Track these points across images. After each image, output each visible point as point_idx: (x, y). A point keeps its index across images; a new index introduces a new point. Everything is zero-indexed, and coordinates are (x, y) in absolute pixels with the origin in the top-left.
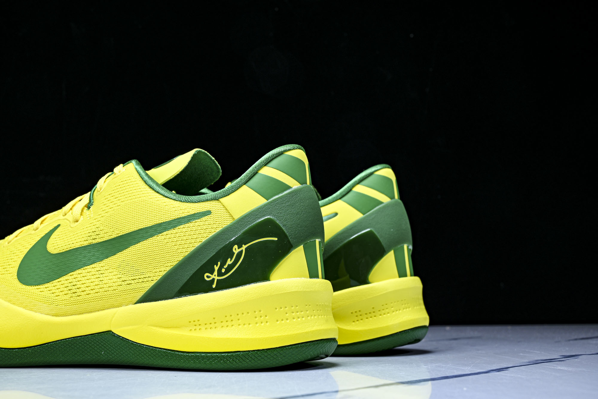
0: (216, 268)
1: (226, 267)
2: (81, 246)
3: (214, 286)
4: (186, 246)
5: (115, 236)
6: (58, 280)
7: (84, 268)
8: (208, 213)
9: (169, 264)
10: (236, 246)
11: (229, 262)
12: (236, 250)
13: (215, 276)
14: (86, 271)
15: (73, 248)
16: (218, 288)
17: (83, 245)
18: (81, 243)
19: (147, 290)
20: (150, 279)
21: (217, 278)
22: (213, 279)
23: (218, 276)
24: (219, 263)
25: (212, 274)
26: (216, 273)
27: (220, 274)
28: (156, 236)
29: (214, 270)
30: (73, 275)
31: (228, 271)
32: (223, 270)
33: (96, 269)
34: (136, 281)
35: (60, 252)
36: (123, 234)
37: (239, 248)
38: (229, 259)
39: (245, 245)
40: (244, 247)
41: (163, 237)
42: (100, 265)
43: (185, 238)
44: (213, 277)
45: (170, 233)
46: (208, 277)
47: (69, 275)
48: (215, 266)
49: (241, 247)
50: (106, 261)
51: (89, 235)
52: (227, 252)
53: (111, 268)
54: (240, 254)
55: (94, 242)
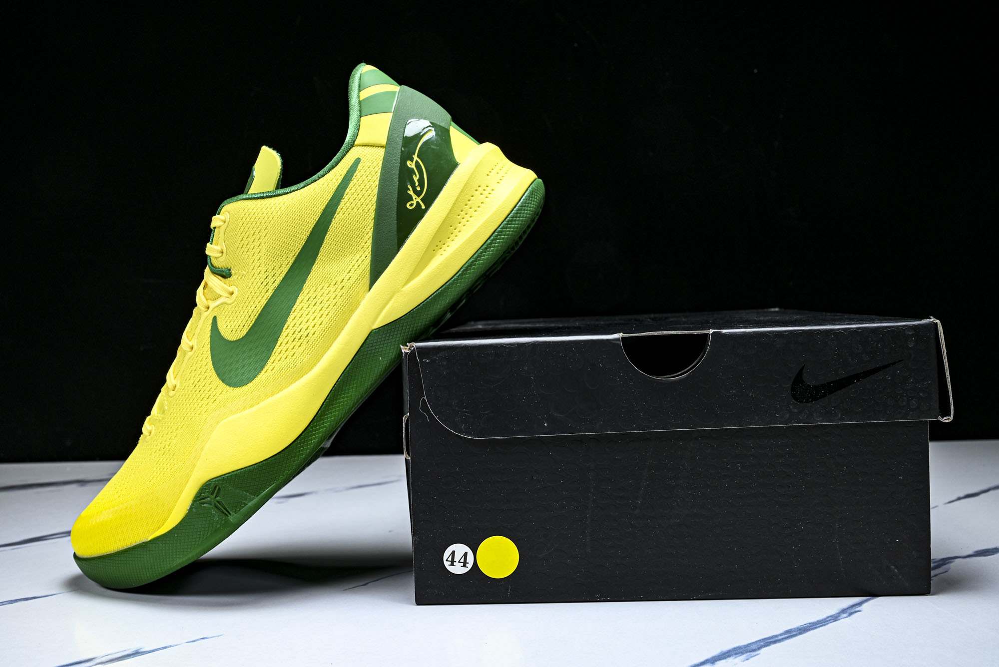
0: (411, 192)
1: (417, 184)
2: (267, 300)
3: (423, 207)
4: (368, 201)
5: (294, 259)
6: (278, 344)
7: (293, 311)
8: (358, 161)
9: (368, 230)
10: (409, 163)
11: (416, 178)
12: (411, 165)
13: (416, 199)
14: (297, 311)
15: (261, 310)
16: (428, 206)
17: (269, 298)
18: (265, 297)
19: (369, 269)
20: (363, 257)
21: (419, 200)
22: (418, 203)
23: (419, 196)
24: (409, 187)
25: (412, 200)
26: (414, 196)
27: (418, 194)
28: (333, 219)
29: (411, 196)
30: (288, 326)
31: (422, 185)
32: (418, 189)
33: (305, 301)
34: (353, 271)
35: (250, 327)
36: (300, 249)
37: (412, 161)
38: (414, 176)
39: (414, 155)
40: (415, 158)
41: (341, 214)
42: (305, 293)
43: (360, 196)
44: (415, 202)
45: (343, 205)
46: (411, 205)
47: (284, 330)
48: (408, 192)
49: (413, 158)
50: (306, 286)
51: (265, 284)
52: (405, 174)
54: (417, 164)
55: (276, 284)
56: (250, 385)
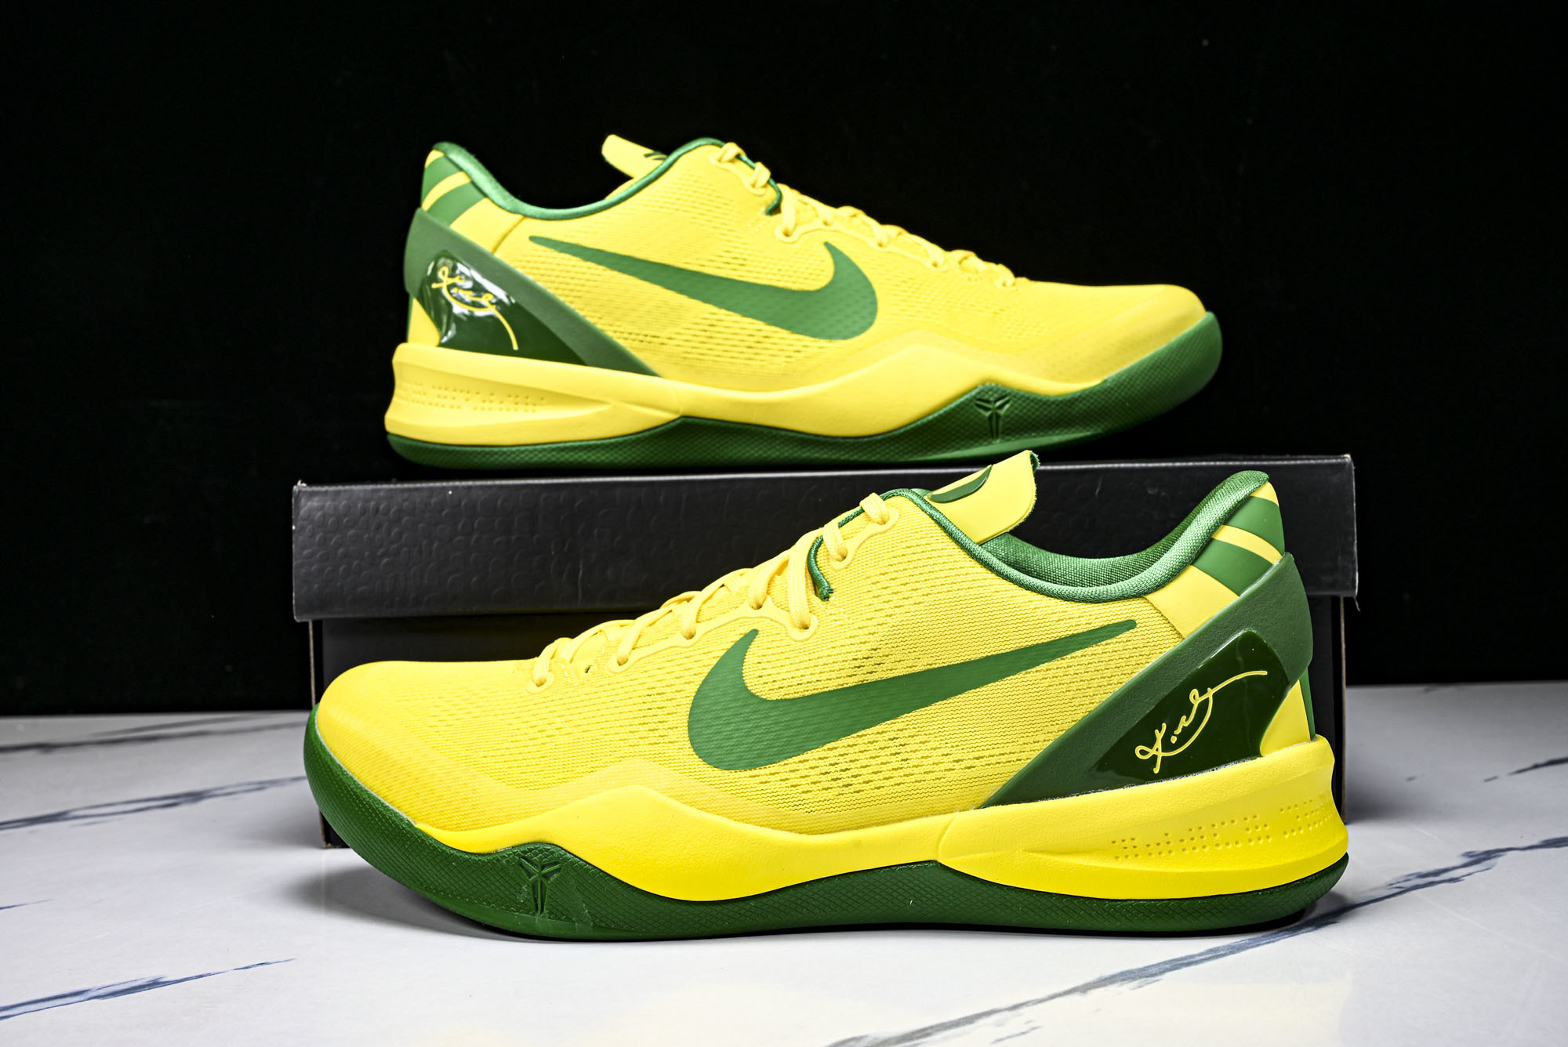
0: (1159, 735)
1: (1178, 731)
2: (840, 687)
3: (1156, 770)
4: (1091, 692)
5: (924, 668)
6: (801, 757)
7: (860, 733)
8: (1130, 625)
9: (1056, 728)
10: (1195, 692)
11: (1184, 722)
12: (1195, 698)
13: (1157, 751)
14: (866, 739)
15: (821, 691)
16: (1165, 775)
17: (845, 686)
18: (841, 681)
19: (1008, 779)
20: (1013, 757)
21: (1161, 755)
22: (1155, 757)
23: (1163, 751)
24: (1164, 726)
25: (1151, 747)
26: (1158, 744)
27: (1167, 746)
28: (1024, 672)
29: (1154, 740)
30: (836, 748)
31: (1183, 738)
32: (1174, 740)
33: (887, 736)
34: (983, 761)
35: (787, 697)
36: (944, 665)
37: (1200, 695)
38: (1184, 718)
39: (1212, 688)
40: (1211, 692)
41: (1040, 675)
42: (896, 727)
43: (1087, 676)
44: (1152, 752)
45: (1055, 667)
46: (1143, 752)
47: (826, 747)
48: (1157, 731)
49: (1206, 692)
50: (905, 718)
51: (857, 663)
52: (1176, 705)
53: (922, 733)
54: (1203, 706)
55: (872, 678)
56: (718, 772)
